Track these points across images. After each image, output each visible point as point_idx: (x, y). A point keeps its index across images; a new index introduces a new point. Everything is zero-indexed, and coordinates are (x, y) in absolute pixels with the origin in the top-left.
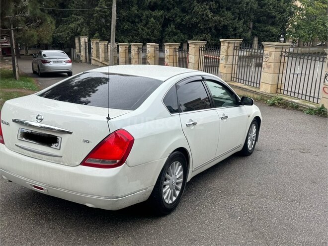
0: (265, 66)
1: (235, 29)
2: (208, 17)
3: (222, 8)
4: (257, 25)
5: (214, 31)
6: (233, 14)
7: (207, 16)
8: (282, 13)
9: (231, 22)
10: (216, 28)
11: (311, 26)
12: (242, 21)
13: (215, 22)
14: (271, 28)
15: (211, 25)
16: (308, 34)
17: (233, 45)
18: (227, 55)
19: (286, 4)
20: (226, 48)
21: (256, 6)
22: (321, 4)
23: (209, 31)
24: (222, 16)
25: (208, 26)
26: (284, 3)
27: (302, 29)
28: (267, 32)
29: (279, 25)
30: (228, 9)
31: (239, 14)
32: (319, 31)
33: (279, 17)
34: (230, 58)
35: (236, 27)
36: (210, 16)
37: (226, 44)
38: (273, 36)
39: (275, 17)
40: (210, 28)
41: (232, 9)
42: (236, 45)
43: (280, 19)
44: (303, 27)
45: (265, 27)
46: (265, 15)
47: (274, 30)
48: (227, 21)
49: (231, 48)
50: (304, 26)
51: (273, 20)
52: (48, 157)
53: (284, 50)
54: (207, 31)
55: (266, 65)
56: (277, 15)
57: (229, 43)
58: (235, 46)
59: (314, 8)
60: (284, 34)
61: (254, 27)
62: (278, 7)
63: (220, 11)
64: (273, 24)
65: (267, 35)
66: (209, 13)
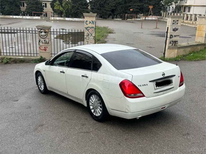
52: (169, 90)
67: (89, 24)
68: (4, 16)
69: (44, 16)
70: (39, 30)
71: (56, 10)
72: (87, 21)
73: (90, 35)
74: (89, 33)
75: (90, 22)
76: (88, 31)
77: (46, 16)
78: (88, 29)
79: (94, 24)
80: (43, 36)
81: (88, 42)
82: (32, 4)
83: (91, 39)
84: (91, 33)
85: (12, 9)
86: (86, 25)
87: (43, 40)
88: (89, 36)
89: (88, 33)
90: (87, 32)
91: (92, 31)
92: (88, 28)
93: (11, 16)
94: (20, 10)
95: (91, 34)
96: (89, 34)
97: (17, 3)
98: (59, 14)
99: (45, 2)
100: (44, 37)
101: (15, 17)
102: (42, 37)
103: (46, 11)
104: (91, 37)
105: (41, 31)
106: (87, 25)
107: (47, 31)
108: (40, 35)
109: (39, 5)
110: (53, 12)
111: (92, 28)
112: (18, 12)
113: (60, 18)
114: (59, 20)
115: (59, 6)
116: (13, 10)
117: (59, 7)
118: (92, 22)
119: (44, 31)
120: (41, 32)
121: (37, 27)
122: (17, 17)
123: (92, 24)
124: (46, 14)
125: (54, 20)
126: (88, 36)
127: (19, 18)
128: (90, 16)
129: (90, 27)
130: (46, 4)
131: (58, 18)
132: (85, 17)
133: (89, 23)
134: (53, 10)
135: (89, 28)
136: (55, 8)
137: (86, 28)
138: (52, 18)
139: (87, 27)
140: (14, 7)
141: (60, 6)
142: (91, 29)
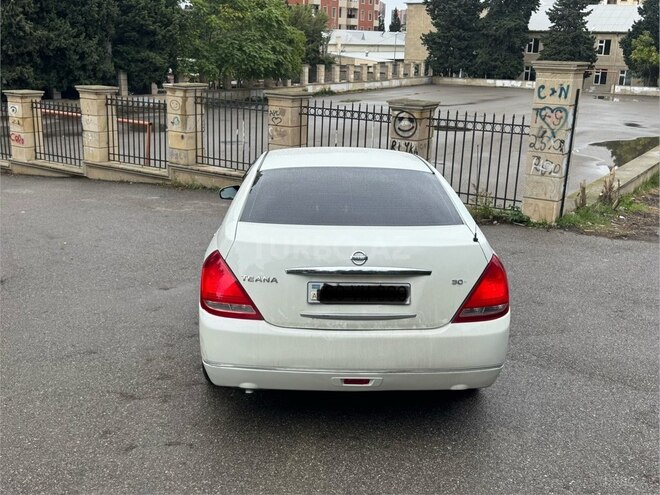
0: (275, 133)
1: (82, 56)
2: (24, 32)
3: (48, 12)
4: (121, 48)
5: (39, 61)
6: (73, 25)
7: (21, 28)
8: (167, 26)
9: (71, 41)
10: (42, 53)
11: (220, 52)
12: (95, 41)
13: (40, 41)
14: (152, 54)
15: (31, 48)
16: (217, 67)
17: (192, 94)
18: (184, 115)
19: (170, 9)
20: (180, 100)
21: (115, 11)
22: (231, 10)
23: (27, 59)
24: (51, 30)
25: (25, 50)
26: (167, 7)
27: (204, 56)
28: (142, 61)
29: (163, 50)
30: (62, 14)
31: (84, 25)
32: (236, 61)
33: (163, 33)
34: (191, 120)
35: (83, 52)
36: (27, 28)
37: (180, 94)
38: (156, 70)
39: (154, 33)
40: (29, 54)
41: (70, 16)
42: (198, 94)
43: (164, 37)
44: (205, 54)
45: (138, 52)
46: (133, 29)
47: (158, 59)
48: (65, 39)
49: (191, 101)
50: (207, 51)
51: (152, 39)
52: (385, 322)
53: (305, 104)
54: (23, 60)
55: (276, 130)
56: (158, 30)
57: (185, 91)
58: (196, 98)
59: (220, 18)
60: (174, 66)
61: (115, 53)
62: (156, 13)
63: (43, 18)
64: (152, 47)
65: (144, 69)
66: (23, 23)
67: (548, 96)
68: (469, 80)
69: (596, 82)
70: (396, 113)
71: (636, 61)
72: (543, 87)
73: (549, 133)
74: (545, 126)
75: (554, 91)
76: (543, 119)
77: (603, 81)
78: (543, 113)
79: (566, 97)
80: (403, 131)
81: (539, 158)
82: (559, 43)
83: (552, 150)
84: (552, 126)
85: (496, 60)
86: (538, 100)
87: (403, 143)
88: (545, 140)
89: (542, 127)
90: (538, 125)
91: (556, 122)
92: (544, 109)
93: (490, 82)
94: (521, 64)
95: (553, 133)
96: (545, 132)
97: (516, 39)
98: (645, 74)
99: (608, 38)
100: (406, 135)
101: (499, 83)
102: (400, 133)
103: (607, 64)
104: (552, 141)
105: (401, 115)
106: (543, 101)
107: (416, 115)
108: (397, 127)
109: (582, 47)
110: (626, 68)
111: (560, 109)
112: (512, 69)
113: (646, 89)
114: (643, 97)
115: (647, 49)
116: (498, 63)
117: (650, 51)
118: (562, 89)
119: (407, 115)
120: (401, 119)
121: (390, 102)
122: (507, 83)
123: (560, 96)
124: (604, 75)
125: (623, 96)
126: (542, 137)
127: (513, 88)
128: (553, 71)
129: (553, 107)
130: (608, 43)
131: (637, 90)
132: (538, 74)
133: (551, 92)
134: (628, 61)
135: (548, 111)
136: (633, 56)
137: (537, 110)
138: (618, 89)
139: (543, 106)
140: (504, 53)
141: (653, 48)
142: (553, 115)
